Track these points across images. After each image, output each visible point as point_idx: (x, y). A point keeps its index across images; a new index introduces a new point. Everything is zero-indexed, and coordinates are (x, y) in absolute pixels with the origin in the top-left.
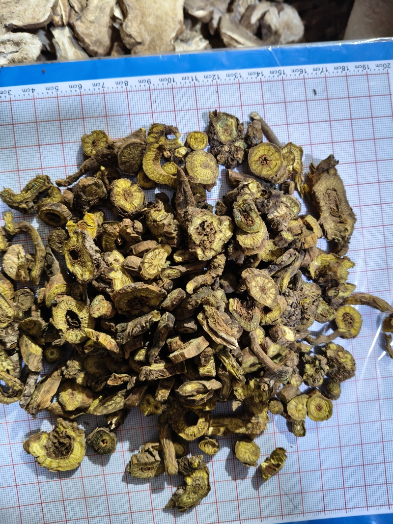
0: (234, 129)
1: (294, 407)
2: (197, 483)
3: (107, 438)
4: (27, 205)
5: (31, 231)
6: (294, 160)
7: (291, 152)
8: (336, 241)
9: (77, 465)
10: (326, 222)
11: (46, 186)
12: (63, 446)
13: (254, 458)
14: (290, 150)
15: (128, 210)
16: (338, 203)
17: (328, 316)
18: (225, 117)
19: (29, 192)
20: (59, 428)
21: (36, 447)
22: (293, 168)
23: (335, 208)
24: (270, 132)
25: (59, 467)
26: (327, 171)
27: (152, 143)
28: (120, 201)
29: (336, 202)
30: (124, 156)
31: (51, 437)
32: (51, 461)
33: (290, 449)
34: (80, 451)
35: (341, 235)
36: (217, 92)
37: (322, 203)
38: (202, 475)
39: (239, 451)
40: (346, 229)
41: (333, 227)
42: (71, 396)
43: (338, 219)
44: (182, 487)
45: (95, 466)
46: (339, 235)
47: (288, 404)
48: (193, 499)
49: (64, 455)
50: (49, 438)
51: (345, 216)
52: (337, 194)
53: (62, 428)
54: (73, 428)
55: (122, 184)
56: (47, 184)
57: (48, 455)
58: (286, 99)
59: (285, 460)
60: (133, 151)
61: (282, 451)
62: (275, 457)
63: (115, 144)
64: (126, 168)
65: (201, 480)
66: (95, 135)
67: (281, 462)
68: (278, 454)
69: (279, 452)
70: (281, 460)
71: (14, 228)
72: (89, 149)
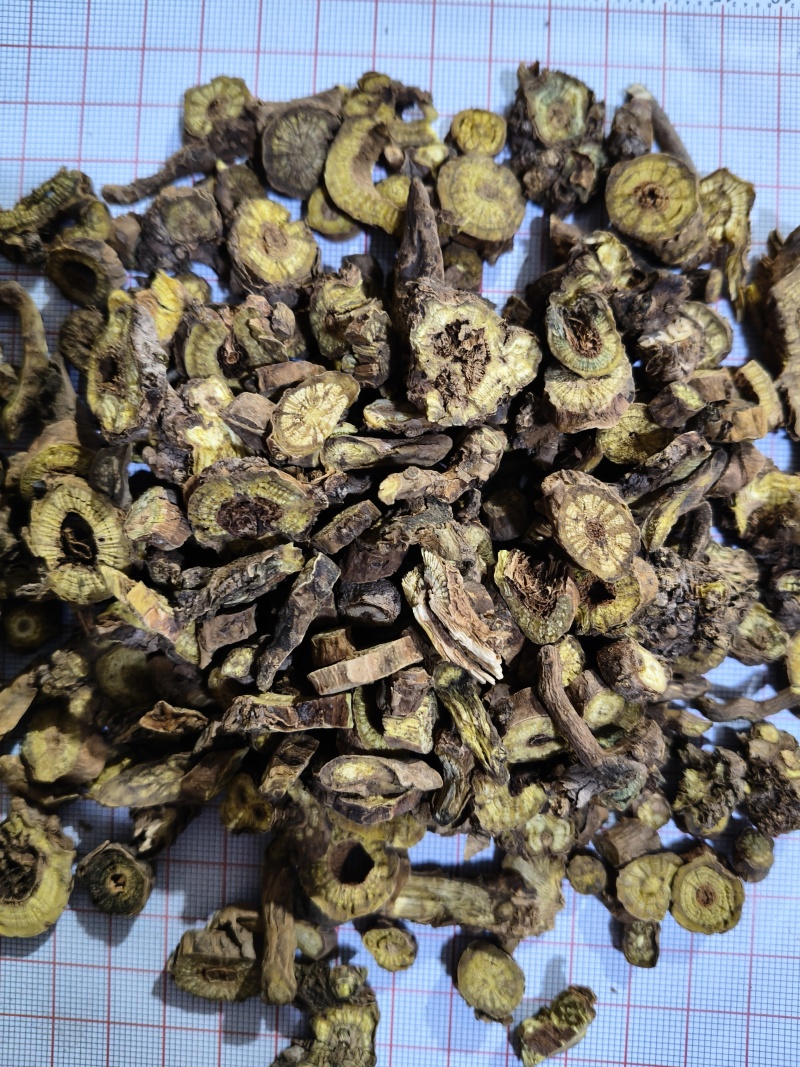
0: (580, 113)
1: (637, 883)
2: (342, 1038)
3: (127, 873)
4: (25, 241)
5: (22, 304)
6: (728, 213)
7: (723, 194)
9: (43, 929)
10: (796, 386)
11: (78, 196)
12: (17, 872)
13: (505, 1002)
14: (722, 186)
15: (267, 279)
17: (769, 645)
18: (559, 82)
19: (35, 207)
20: (13, 824)
22: (724, 234)
24: (672, 137)
27: (358, 117)
28: (249, 251)
30: (279, 139)
33: (608, 996)
34: (54, 893)
36: (548, 24)
37: (792, 333)
38: (359, 1020)
39: (469, 975)
42: (52, 745)
44: (302, 1042)
45: (91, 942)
47: (621, 873)
49: (14, 895)
53: (20, 826)
54: (46, 830)
55: (262, 212)
56: (79, 191)
58: (725, 64)
59: (590, 1023)
60: (304, 128)
61: (584, 998)
62: (562, 1009)
63: (263, 109)
64: (281, 174)
65: (353, 1033)
66: (219, 87)
67: (576, 1025)
68: (573, 1005)
69: (575, 998)
70: (579, 1021)
72: (198, 120)
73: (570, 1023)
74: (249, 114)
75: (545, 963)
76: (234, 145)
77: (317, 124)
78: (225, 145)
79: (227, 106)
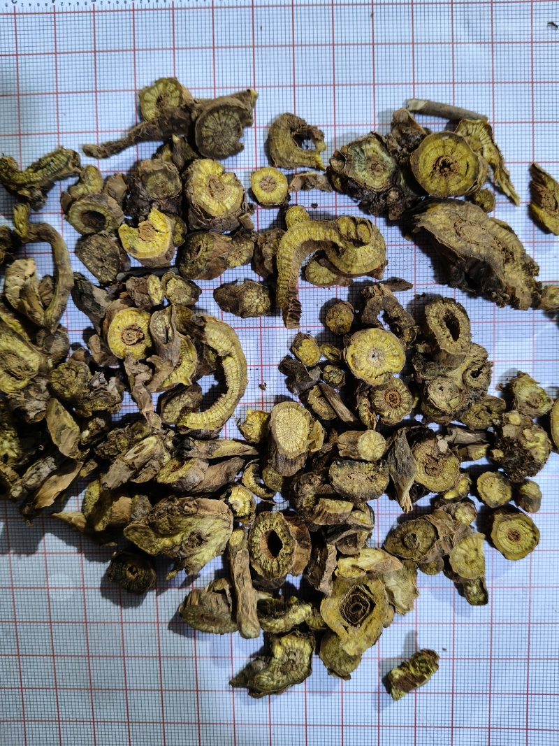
2: (291, 657)
15: (214, 214)
19: (40, 172)
28: (201, 196)
30: (207, 127)
44: (263, 659)
48: (278, 682)
55: (207, 168)
56: (70, 164)
59: (435, 672)
60: (224, 120)
61: (431, 658)
62: (417, 664)
63: (195, 104)
64: (208, 148)
65: (298, 655)
66: (161, 86)
69: (425, 657)
70: (428, 671)
71: (28, 233)
72: (151, 113)
73: (423, 672)
74: (188, 109)
75: (403, 636)
76: (176, 128)
77: (232, 116)
78: (169, 127)
79: (169, 99)
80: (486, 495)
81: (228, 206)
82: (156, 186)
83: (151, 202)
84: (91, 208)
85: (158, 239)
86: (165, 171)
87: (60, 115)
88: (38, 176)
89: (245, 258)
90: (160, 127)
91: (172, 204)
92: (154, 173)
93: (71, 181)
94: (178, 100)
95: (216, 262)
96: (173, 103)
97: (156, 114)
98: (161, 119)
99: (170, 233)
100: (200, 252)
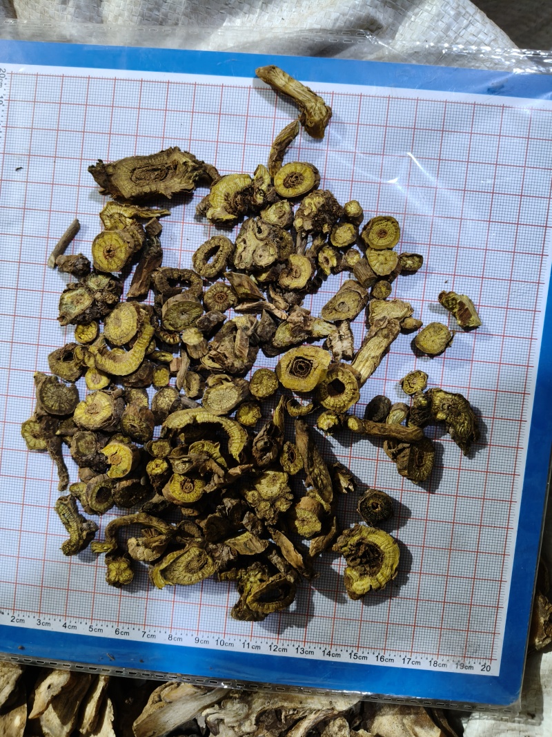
3: (371, 501)
4: (85, 530)
8: (197, 178)
10: (171, 188)
13: (444, 333)
16: (150, 168)
19: (71, 524)
20: (345, 551)
21: (359, 585)
23: (156, 173)
25: (392, 566)
26: (109, 176)
28: (96, 420)
29: (149, 171)
30: (52, 406)
31: (351, 564)
32: (382, 574)
34: (379, 537)
35: (191, 172)
37: (147, 189)
38: (439, 398)
39: (430, 348)
40: (185, 163)
41: (179, 180)
43: (170, 171)
46: (190, 174)
49: (379, 556)
50: (353, 567)
51: (169, 162)
52: (139, 168)
53: (345, 548)
54: (349, 536)
55: (80, 413)
56: (66, 502)
57: (373, 574)
60: (49, 394)
63: (38, 412)
64: (67, 408)
65: (444, 402)
66: (26, 434)
67: (456, 301)
68: (447, 301)
71: (110, 543)
72: (42, 443)
74: (39, 418)
76: (52, 428)
77: (48, 389)
78: (51, 432)
79: (35, 430)
80: (345, 243)
81: (107, 403)
82: (87, 448)
83: (97, 452)
84: (94, 495)
85: (121, 453)
86: (78, 440)
87: (38, 505)
88: (74, 525)
89: (142, 395)
90: (50, 438)
91: (102, 439)
92: (77, 447)
93: (79, 504)
94: (36, 424)
95: (142, 414)
96: (37, 428)
97: (43, 440)
98: (47, 437)
99: (120, 444)
100: (135, 425)
